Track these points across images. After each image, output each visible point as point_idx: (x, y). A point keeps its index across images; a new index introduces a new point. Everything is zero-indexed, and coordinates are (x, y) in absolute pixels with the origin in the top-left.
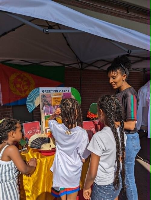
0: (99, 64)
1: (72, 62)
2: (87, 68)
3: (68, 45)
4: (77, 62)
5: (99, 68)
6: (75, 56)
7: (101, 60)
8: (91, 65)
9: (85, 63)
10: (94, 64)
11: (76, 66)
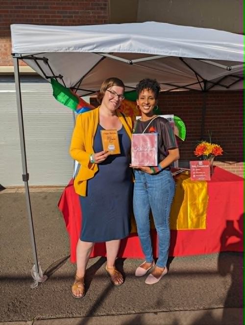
0: (228, 82)
2: (213, 89)
4: (198, 81)
6: (194, 73)
8: (217, 84)
9: (209, 82)
10: (221, 83)
11: (197, 87)
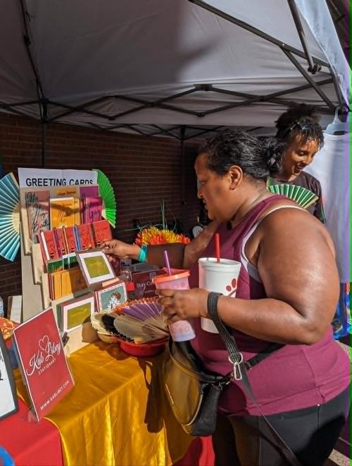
1: (21, 99)
3: (27, 40)
4: (37, 99)
5: (112, 118)
7: (116, 97)
8: (81, 109)
10: (91, 109)
11: (30, 110)
